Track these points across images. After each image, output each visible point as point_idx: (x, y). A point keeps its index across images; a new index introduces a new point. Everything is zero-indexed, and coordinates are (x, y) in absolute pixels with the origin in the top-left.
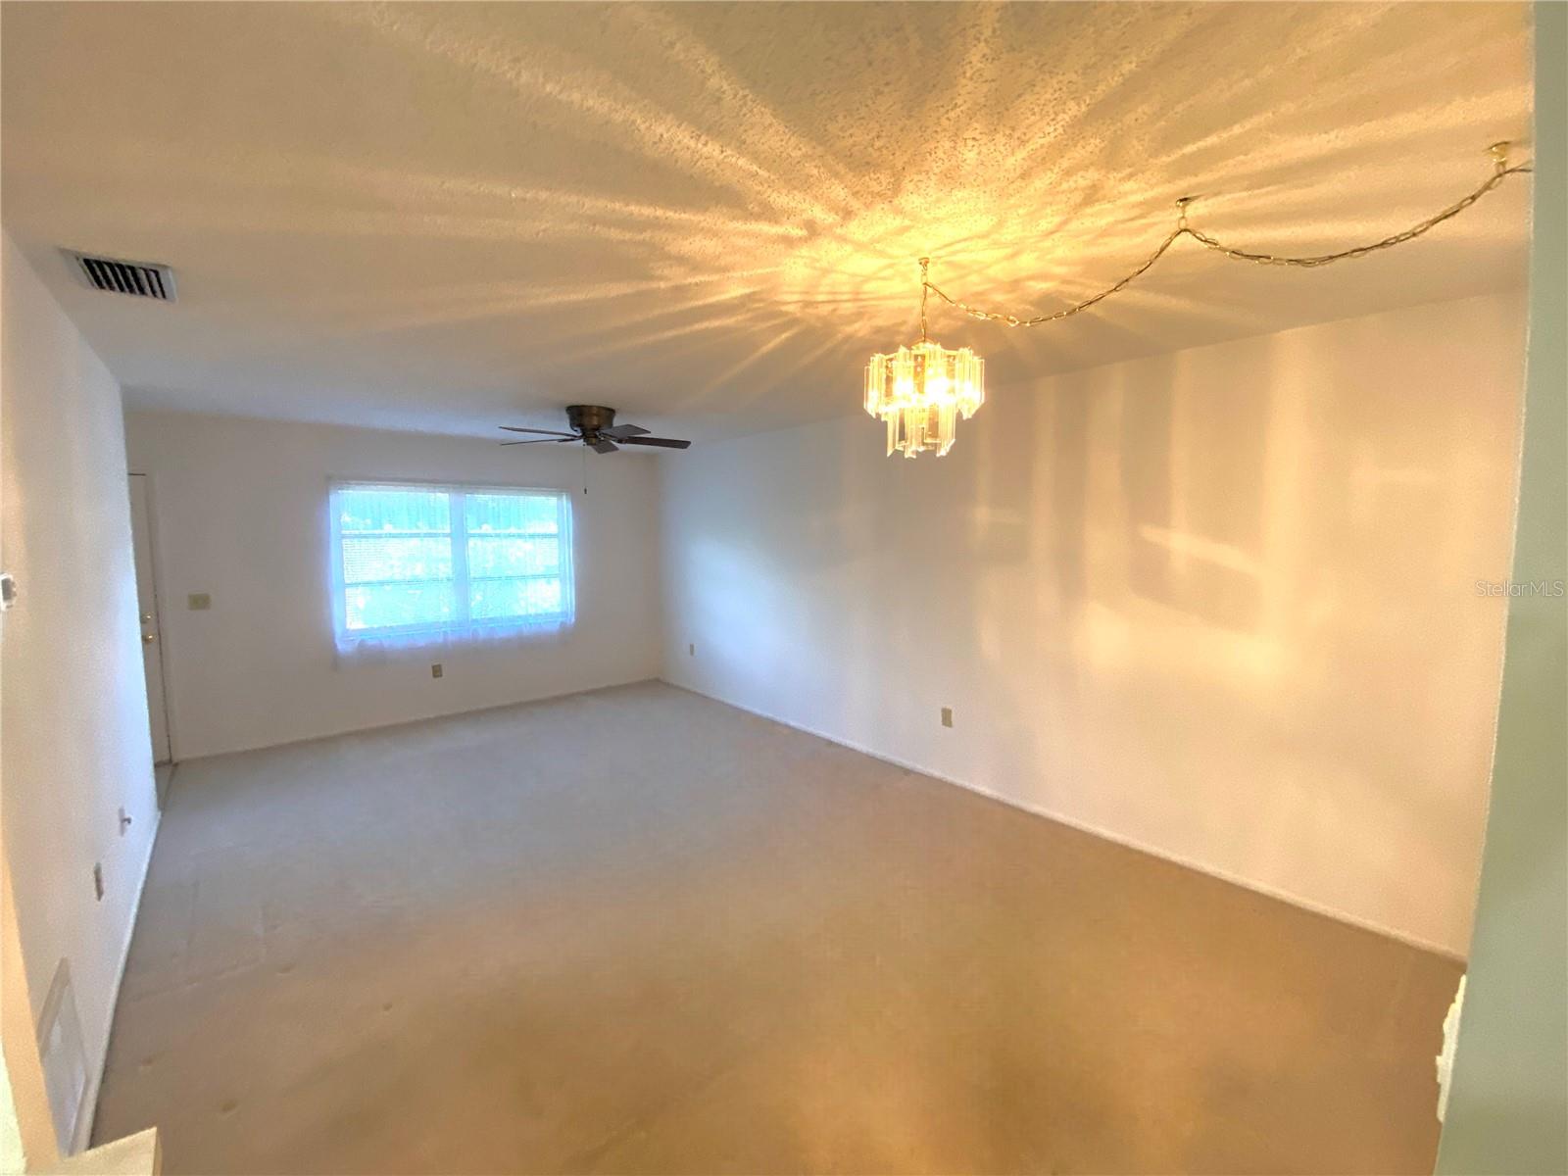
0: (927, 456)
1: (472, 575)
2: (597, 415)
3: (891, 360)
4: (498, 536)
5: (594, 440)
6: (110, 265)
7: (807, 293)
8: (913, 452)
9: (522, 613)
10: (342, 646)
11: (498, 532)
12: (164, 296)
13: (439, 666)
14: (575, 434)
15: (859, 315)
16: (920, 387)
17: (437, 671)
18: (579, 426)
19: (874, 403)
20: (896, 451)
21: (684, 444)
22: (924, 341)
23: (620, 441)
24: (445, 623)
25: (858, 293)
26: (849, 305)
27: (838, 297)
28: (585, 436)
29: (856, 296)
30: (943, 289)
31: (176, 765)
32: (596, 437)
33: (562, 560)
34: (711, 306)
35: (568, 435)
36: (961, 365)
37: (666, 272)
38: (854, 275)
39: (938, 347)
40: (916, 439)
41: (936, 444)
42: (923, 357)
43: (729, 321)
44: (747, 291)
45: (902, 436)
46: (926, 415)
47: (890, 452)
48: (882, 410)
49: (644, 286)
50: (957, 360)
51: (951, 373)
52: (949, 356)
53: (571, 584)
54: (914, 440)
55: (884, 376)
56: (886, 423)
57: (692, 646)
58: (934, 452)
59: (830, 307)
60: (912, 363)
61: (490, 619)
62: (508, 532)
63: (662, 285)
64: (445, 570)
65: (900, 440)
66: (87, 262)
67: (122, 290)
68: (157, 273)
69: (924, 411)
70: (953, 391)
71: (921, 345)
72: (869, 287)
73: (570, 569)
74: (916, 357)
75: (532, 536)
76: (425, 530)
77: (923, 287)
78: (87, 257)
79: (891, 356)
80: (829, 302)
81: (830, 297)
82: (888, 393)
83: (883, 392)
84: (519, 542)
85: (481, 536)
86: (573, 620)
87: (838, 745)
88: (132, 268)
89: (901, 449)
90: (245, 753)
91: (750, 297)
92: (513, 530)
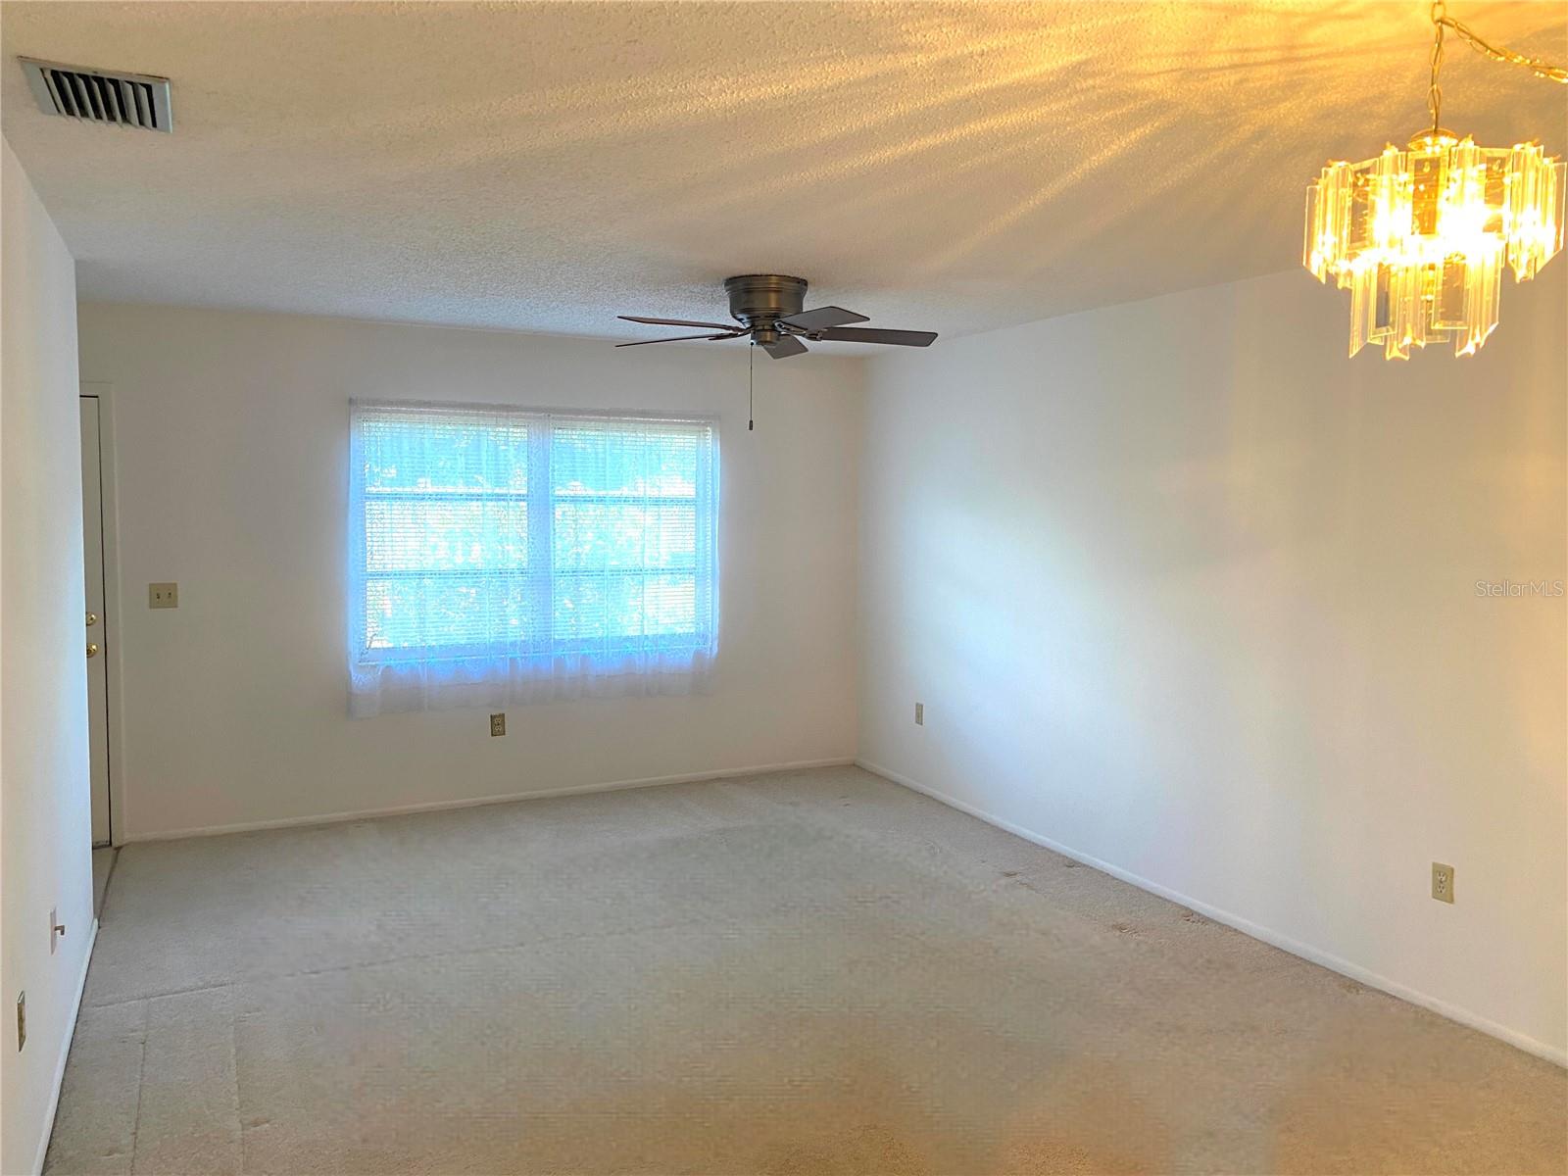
0: (1436, 356)
1: (557, 565)
2: (777, 291)
3: (1366, 171)
4: (601, 500)
5: (769, 336)
6: (85, 77)
7: (1190, 54)
8: (1403, 350)
9: (632, 631)
10: (359, 678)
11: (602, 493)
12: (154, 124)
13: (502, 716)
14: (736, 323)
15: (1291, 88)
16: (1427, 222)
17: (497, 725)
18: (743, 311)
19: (1324, 254)
20: (1368, 350)
21: (925, 339)
22: (1436, 133)
23: (813, 337)
24: (513, 644)
25: (1292, 48)
26: (1274, 70)
27: (1251, 58)
28: (754, 330)
29: (1290, 54)
30: (1476, 28)
31: (118, 849)
32: (773, 329)
33: (700, 545)
34: (1005, 89)
35: (728, 328)
36: (1518, 175)
37: (931, 36)
38: (1287, 15)
39: (1468, 144)
40: (1414, 325)
41: (1454, 332)
42: (1435, 163)
43: (1035, 114)
44: (1076, 58)
45: (1383, 320)
46: (1439, 275)
47: (1355, 350)
48: (1342, 266)
49: (888, 63)
50: (1508, 167)
51: (1494, 193)
52: (1491, 160)
53: (713, 586)
54: (1409, 326)
55: (1349, 203)
56: (1348, 292)
57: (919, 708)
58: (1452, 346)
59: (1233, 77)
60: (1408, 177)
61: (584, 640)
62: (617, 493)
63: (921, 59)
64: (516, 555)
65: (1378, 325)
66: (55, 74)
67: (99, 116)
68: (149, 88)
69: (1432, 268)
70: (1495, 227)
71: (1428, 140)
72: (1313, 35)
73: (712, 561)
74: (1419, 164)
75: (657, 502)
76: (488, 488)
77: (1434, 29)
78: (56, 69)
79: (1367, 164)
80: (1233, 67)
81: (1236, 58)
82: (1358, 234)
83: (1346, 232)
84: (631, 511)
85: (574, 500)
86: (716, 650)
87: (1206, 920)
88: (115, 82)
89: (1378, 342)
90: (214, 838)
91: (1077, 70)
92: (626, 492)
